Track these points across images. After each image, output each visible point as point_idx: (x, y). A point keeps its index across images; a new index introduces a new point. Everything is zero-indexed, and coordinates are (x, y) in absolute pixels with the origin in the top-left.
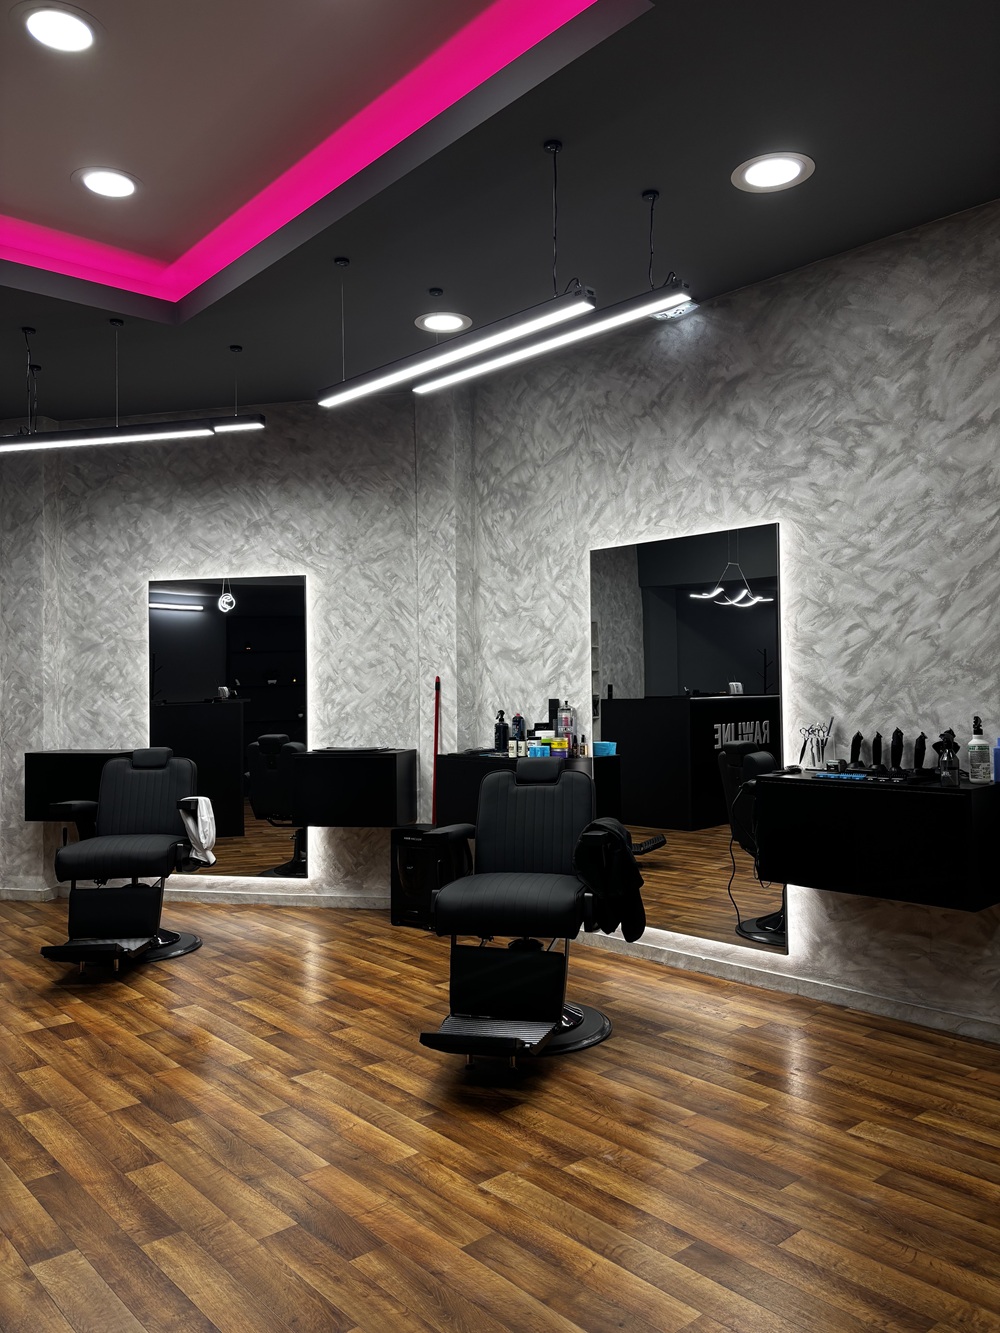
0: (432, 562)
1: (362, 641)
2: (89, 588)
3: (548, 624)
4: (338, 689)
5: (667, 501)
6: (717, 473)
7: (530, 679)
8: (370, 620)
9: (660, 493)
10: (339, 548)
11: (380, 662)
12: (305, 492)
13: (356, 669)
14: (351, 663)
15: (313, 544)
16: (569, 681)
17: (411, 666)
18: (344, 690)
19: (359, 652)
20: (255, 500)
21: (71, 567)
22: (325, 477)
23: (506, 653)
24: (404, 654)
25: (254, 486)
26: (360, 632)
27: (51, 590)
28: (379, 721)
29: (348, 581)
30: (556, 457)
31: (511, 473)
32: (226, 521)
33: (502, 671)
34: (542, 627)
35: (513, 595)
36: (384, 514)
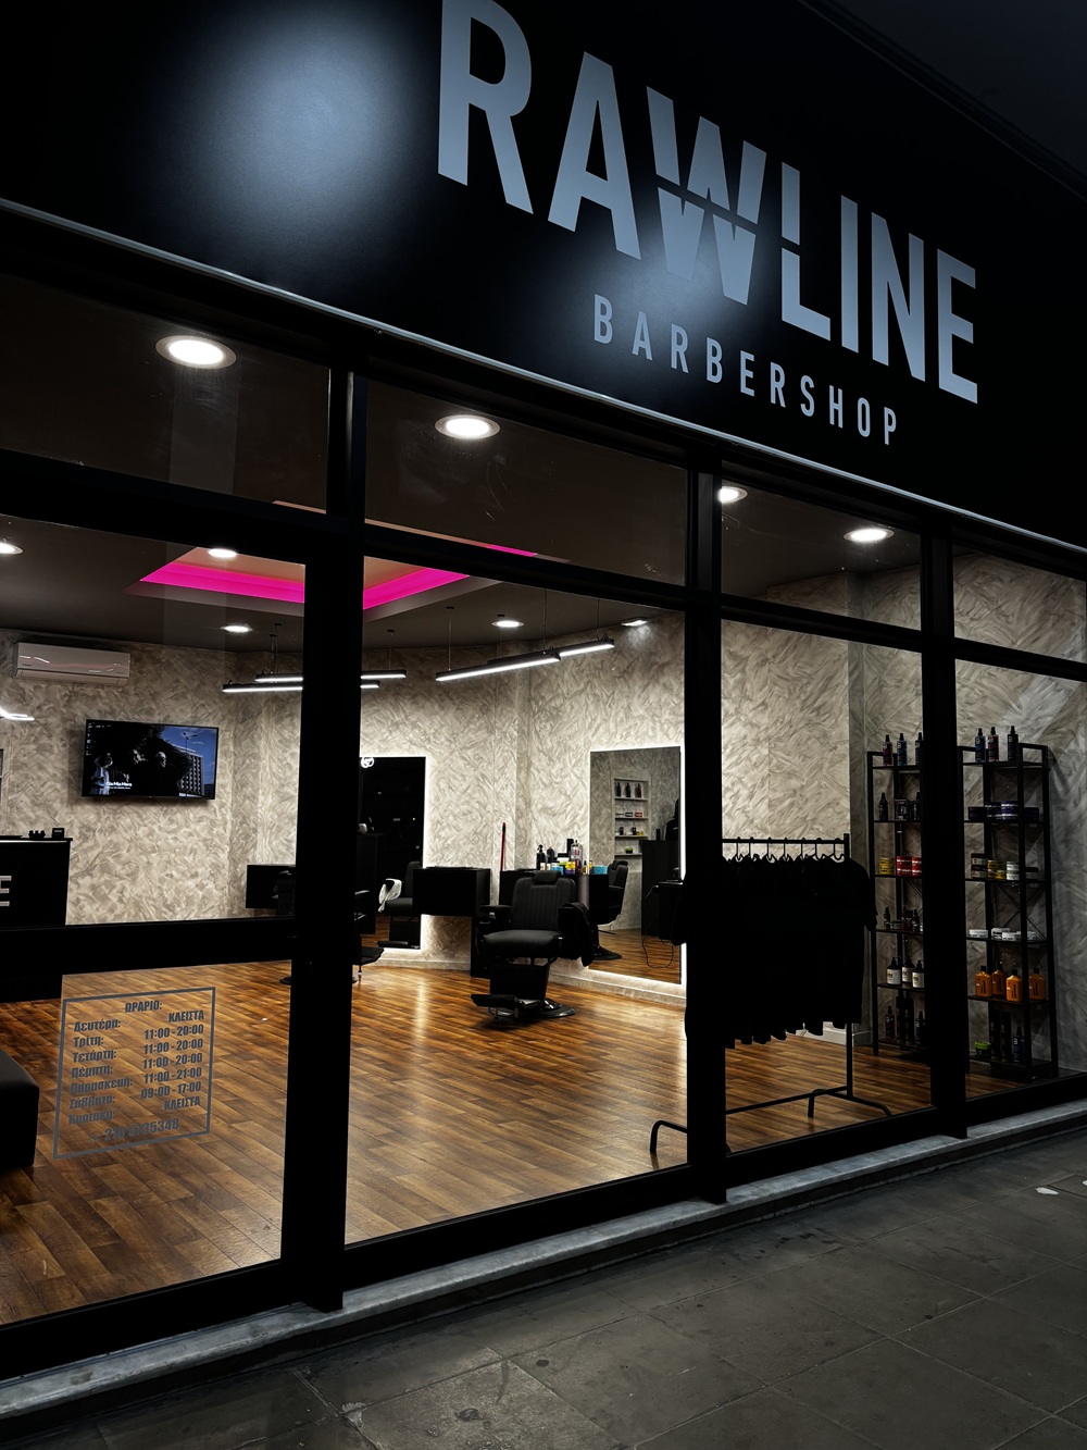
0: (503, 751)
1: (459, 799)
2: (289, 760)
3: (568, 793)
4: (443, 829)
5: (630, 727)
6: (654, 715)
7: (558, 826)
8: (465, 786)
9: (627, 722)
10: (447, 739)
11: (470, 813)
12: (428, 704)
13: (455, 816)
14: (452, 812)
15: (431, 737)
16: (579, 828)
17: (489, 815)
18: (447, 830)
19: (457, 806)
20: (396, 708)
21: (278, 747)
22: (440, 695)
23: (545, 809)
24: (485, 808)
25: (396, 699)
26: (458, 793)
27: (265, 762)
28: (468, 850)
29: (452, 760)
30: (575, 694)
31: (551, 700)
32: (378, 721)
33: (543, 820)
34: (566, 795)
35: (550, 774)
36: (475, 720)
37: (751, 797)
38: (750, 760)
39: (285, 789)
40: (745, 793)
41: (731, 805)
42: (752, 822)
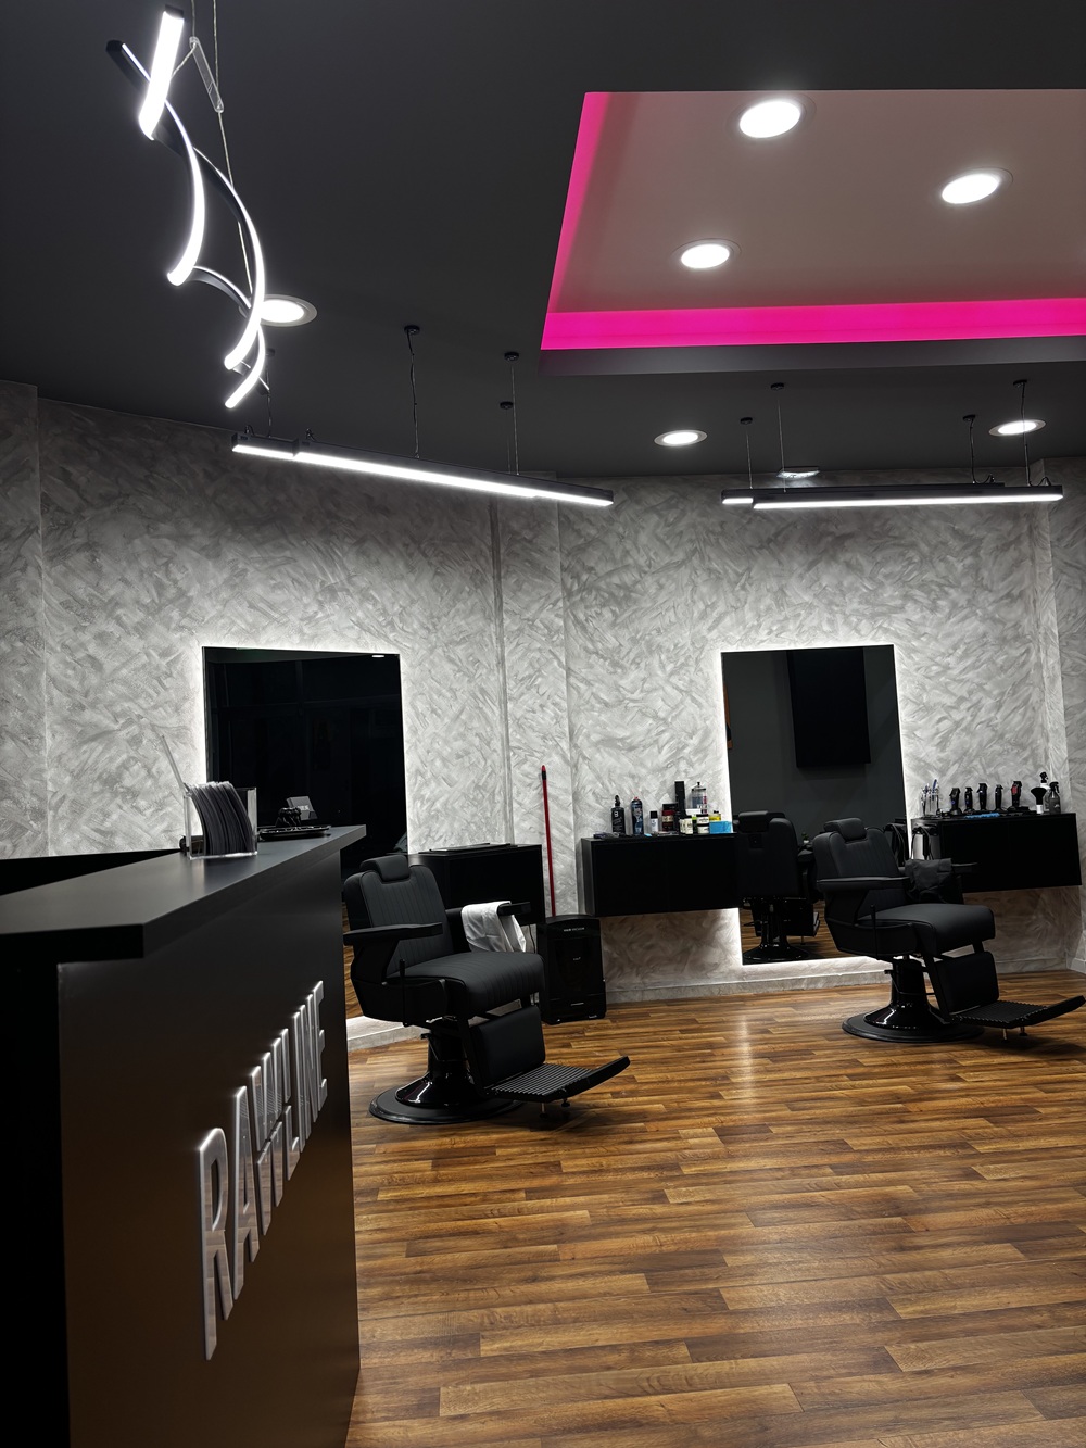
0: (528, 649)
1: (449, 730)
2: (92, 649)
3: (662, 714)
4: (426, 784)
5: (786, 619)
6: (831, 603)
7: (642, 764)
8: (456, 708)
9: (780, 612)
10: (423, 626)
11: (467, 753)
12: (385, 559)
13: (444, 760)
14: (439, 754)
15: (396, 620)
16: (691, 764)
17: (495, 756)
18: (433, 785)
19: (446, 742)
20: (329, 558)
21: (59, 617)
22: (406, 546)
23: (609, 742)
24: (488, 744)
25: (327, 542)
26: (447, 720)
28: (469, 817)
29: (432, 662)
30: (667, 567)
31: (610, 574)
32: (294, 580)
33: (605, 759)
34: (655, 717)
35: (618, 688)
36: (464, 595)
37: (998, 706)
38: (994, 662)
39: (88, 715)
40: (989, 702)
41: (969, 718)
42: (1002, 736)
